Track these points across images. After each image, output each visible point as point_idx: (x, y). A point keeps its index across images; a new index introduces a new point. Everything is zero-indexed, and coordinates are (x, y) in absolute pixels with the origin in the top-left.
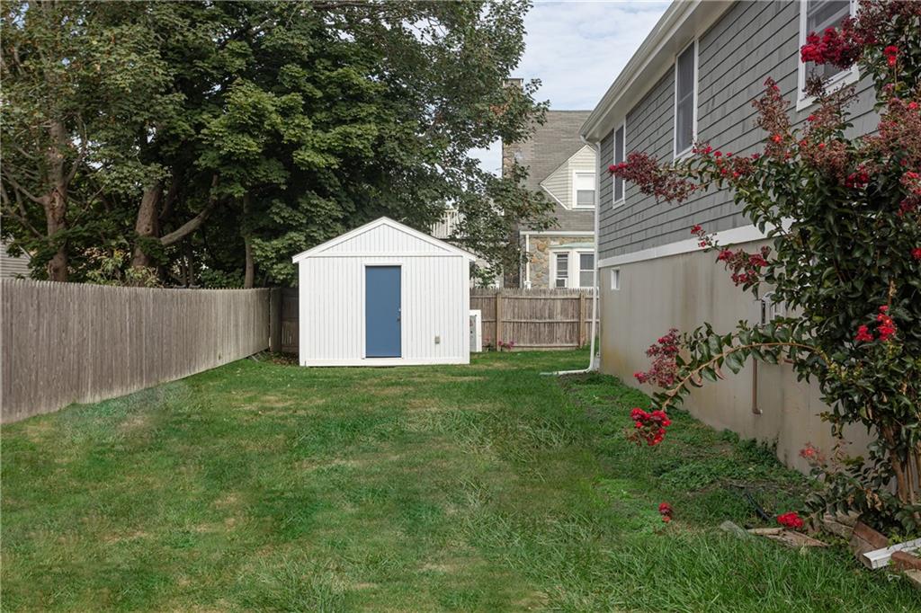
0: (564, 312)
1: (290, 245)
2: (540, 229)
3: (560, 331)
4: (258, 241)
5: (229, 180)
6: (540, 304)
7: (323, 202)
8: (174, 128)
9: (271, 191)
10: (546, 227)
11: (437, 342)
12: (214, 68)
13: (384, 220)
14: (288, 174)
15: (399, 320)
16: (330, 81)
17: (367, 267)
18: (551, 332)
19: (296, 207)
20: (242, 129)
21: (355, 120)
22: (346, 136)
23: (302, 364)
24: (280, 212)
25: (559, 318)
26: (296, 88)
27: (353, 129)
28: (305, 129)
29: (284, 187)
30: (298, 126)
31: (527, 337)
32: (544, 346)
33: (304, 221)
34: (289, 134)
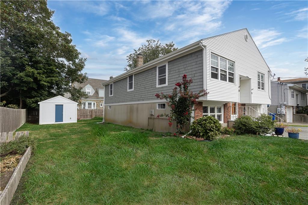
0: (89, 113)
1: (36, 100)
2: (86, 98)
3: (88, 116)
4: (28, 99)
5: (23, 86)
6: (85, 112)
7: (44, 92)
8: (7, 74)
9: (33, 89)
10: (87, 98)
11: (71, 118)
12: (20, 62)
13: (60, 96)
14: (37, 86)
15: (63, 115)
16: (48, 69)
17: (56, 105)
18: (87, 116)
19: (38, 92)
20: (29, 76)
21: (53, 77)
22: (52, 80)
23: (40, 124)
24: (34, 93)
25: (88, 114)
26: (41, 69)
27: (53, 78)
28: (43, 77)
29: (36, 89)
30: (42, 77)
31: (82, 117)
32: (86, 119)
33: (40, 95)
34: (39, 78)
